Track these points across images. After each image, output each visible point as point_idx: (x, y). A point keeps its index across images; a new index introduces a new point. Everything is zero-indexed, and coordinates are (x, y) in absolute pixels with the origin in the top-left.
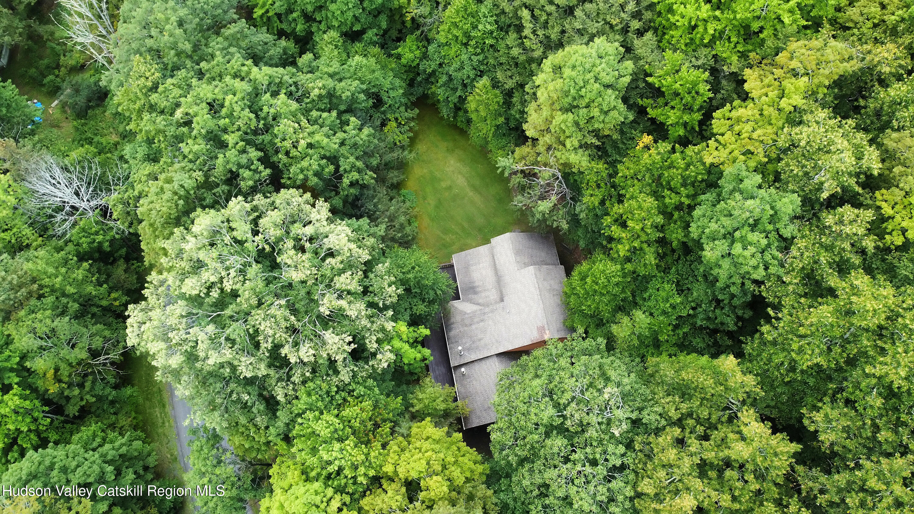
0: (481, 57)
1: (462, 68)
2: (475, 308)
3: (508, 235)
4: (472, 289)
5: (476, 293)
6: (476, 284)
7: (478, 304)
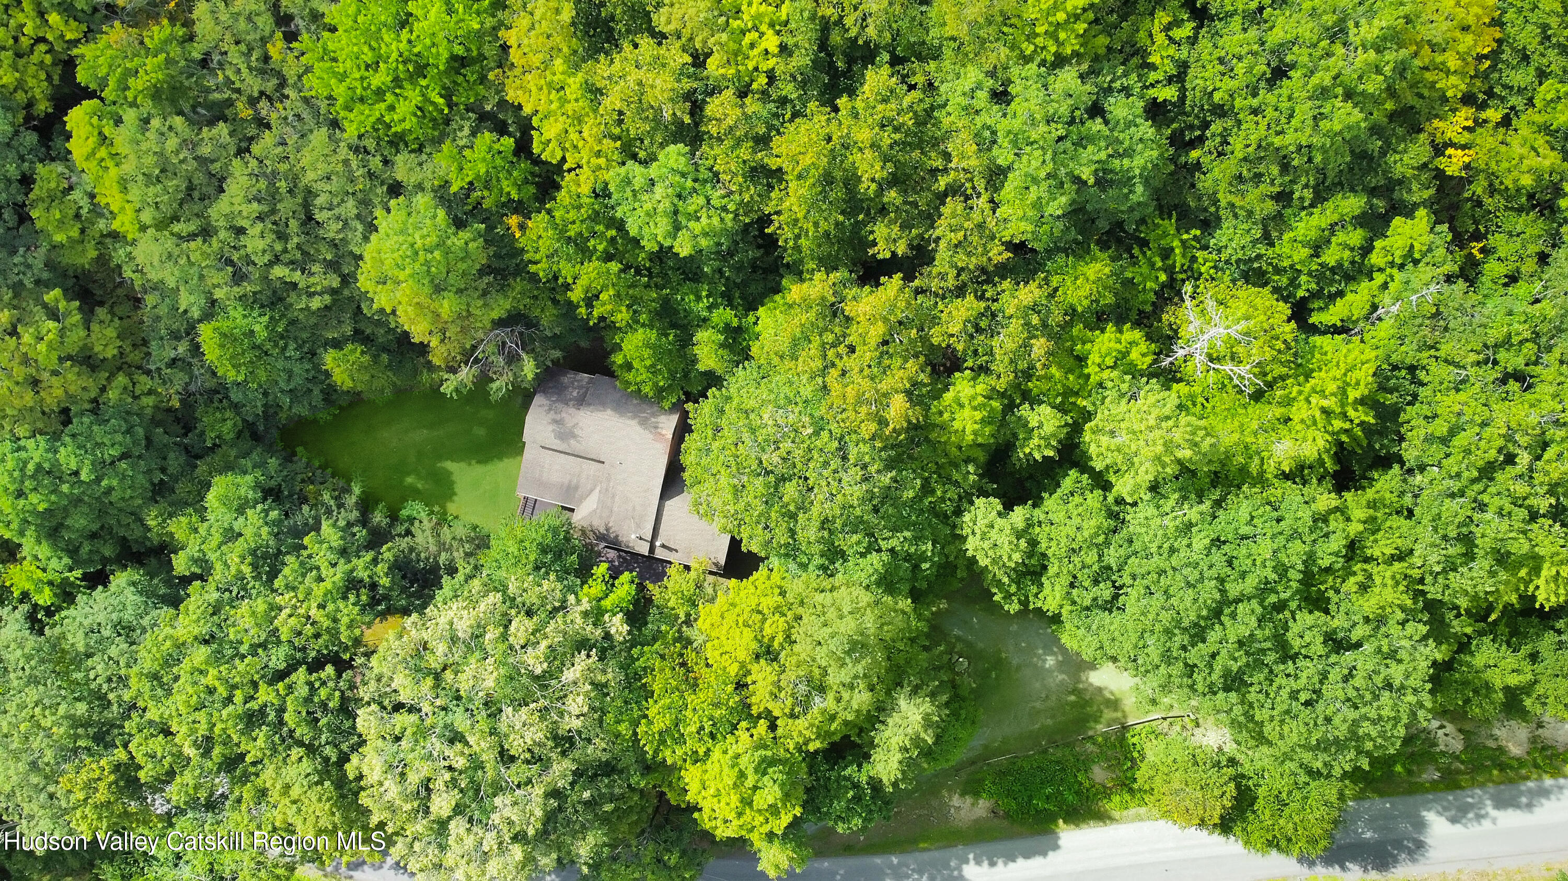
0: (292, 345)
1: (290, 374)
2: (595, 496)
3: (528, 418)
4: (571, 489)
5: (576, 488)
6: (566, 482)
7: (592, 491)
